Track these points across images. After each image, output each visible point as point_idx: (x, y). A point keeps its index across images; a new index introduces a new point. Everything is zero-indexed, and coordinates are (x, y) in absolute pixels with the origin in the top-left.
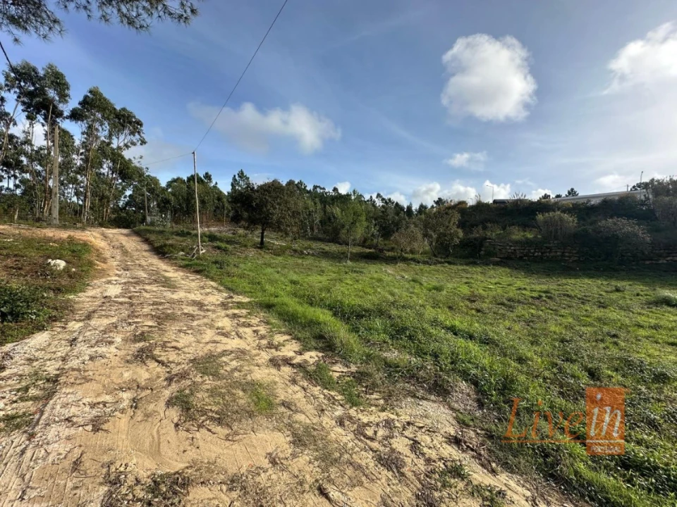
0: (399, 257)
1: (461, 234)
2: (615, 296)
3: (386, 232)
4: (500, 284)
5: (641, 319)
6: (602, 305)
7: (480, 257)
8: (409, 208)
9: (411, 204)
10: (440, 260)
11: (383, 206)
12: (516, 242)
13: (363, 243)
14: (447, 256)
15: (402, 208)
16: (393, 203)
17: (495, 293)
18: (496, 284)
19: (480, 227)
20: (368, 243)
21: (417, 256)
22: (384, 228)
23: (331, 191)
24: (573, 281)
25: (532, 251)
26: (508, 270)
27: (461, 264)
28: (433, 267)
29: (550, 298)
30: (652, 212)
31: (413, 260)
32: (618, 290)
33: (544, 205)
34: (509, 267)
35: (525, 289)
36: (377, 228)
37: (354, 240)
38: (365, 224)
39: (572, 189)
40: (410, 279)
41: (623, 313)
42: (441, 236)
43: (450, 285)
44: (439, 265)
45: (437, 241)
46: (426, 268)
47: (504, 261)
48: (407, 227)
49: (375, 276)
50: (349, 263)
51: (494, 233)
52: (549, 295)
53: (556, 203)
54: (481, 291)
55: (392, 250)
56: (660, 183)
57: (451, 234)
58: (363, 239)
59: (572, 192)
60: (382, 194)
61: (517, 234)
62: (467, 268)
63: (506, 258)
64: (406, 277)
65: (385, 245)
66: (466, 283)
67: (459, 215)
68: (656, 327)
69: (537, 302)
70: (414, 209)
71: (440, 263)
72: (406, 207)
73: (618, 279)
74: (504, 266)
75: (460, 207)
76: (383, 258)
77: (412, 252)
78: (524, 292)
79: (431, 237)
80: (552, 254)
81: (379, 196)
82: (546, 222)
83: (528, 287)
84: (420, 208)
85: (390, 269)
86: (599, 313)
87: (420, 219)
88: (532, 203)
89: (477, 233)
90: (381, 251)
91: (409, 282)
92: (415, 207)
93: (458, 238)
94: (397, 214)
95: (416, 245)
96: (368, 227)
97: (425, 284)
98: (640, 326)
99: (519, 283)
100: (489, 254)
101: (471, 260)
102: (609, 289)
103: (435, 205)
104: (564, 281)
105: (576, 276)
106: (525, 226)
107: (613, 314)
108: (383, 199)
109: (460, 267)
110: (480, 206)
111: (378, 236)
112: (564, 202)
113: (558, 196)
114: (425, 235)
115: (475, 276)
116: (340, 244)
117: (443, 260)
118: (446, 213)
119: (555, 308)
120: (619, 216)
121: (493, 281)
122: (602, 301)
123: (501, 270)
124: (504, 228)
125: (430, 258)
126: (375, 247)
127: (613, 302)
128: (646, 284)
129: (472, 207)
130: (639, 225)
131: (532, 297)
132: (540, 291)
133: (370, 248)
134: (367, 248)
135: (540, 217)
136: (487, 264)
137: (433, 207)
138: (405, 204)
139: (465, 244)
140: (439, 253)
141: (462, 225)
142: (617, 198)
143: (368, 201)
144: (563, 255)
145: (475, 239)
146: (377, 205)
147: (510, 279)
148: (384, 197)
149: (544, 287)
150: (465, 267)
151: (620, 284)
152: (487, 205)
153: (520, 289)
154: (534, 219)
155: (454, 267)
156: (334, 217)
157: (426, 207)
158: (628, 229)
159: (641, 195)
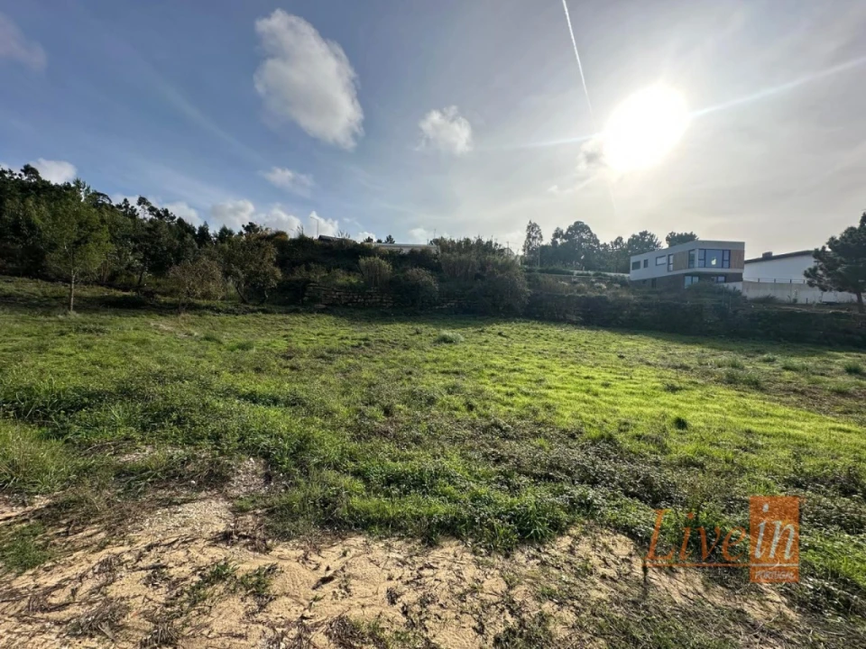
0: (183, 305)
1: (279, 274)
2: (414, 338)
3: (158, 265)
4: (323, 334)
5: (428, 356)
6: (406, 347)
7: (303, 304)
8: (203, 231)
9: (206, 224)
10: (251, 307)
11: (151, 221)
12: (342, 287)
13: (111, 281)
14: (262, 302)
15: (190, 229)
16: (174, 217)
17: (316, 345)
18: (318, 335)
19: (303, 267)
20: (123, 279)
21: (217, 303)
22: (153, 258)
23: (17, 171)
24: (388, 327)
25: (356, 297)
26: (332, 318)
27: (280, 313)
28: (240, 317)
29: (367, 345)
30: (439, 264)
31: (207, 307)
32: (418, 333)
33: (364, 250)
34: (334, 315)
35: (347, 338)
36: (141, 255)
37: (83, 274)
38: (112, 248)
39: (390, 236)
40: (203, 336)
41: (419, 352)
42: (252, 276)
43: (262, 341)
44: (249, 315)
45: (247, 283)
46: (231, 319)
47: (330, 307)
48: (196, 260)
49: (135, 335)
50: (73, 315)
51: (318, 275)
52: (367, 342)
53: (376, 248)
54: (301, 345)
55: (171, 293)
56: (445, 242)
57: (265, 274)
58: (108, 273)
59: (390, 239)
60: (149, 200)
61: (342, 278)
62: (288, 317)
63: (331, 305)
64: (196, 334)
65: (158, 285)
66: (285, 336)
67: (275, 249)
68: (436, 361)
69: (356, 351)
70: (211, 232)
71: (252, 311)
72: (197, 228)
73: (421, 322)
74: (329, 314)
75: (278, 239)
76: (153, 306)
77: (206, 296)
78: (345, 341)
79: (236, 275)
80: (373, 300)
81: (142, 201)
82: (367, 267)
83: (350, 336)
84: (221, 233)
85: (165, 324)
86: (403, 354)
87: (222, 250)
88: (355, 245)
89: (299, 274)
90: (150, 294)
91: (199, 340)
92: (214, 230)
93: (276, 279)
94: (182, 237)
95: (212, 286)
96: (119, 253)
97: (226, 342)
98: (427, 362)
99: (342, 333)
100: (314, 300)
101: (293, 307)
102: (412, 333)
103: (244, 232)
104: (381, 327)
105: (391, 322)
106: (350, 270)
107: (413, 354)
108: (152, 209)
109: (279, 317)
110: (303, 242)
111: (143, 269)
112: (383, 248)
113: (379, 241)
114: (226, 274)
115: (296, 328)
116: (52, 281)
117: (256, 308)
118: (259, 245)
119: (370, 355)
120: (421, 267)
121: (316, 331)
122: (406, 343)
123: (325, 319)
124: (329, 271)
125: (237, 306)
126: (138, 288)
127: (414, 343)
128: (435, 326)
129: (293, 241)
130: (432, 275)
131: (353, 346)
132: (361, 339)
133: (126, 290)
134: (118, 289)
135: (362, 261)
136: (311, 313)
137: (241, 233)
138: (197, 224)
139: (284, 288)
140: (250, 299)
141: (281, 263)
142: (420, 250)
143: (119, 207)
144: (381, 302)
145: (297, 281)
146: (141, 216)
147: (334, 328)
148: (154, 204)
149: (364, 335)
150: (284, 316)
151: (419, 327)
152: (310, 241)
153: (342, 338)
154: (357, 263)
155: (270, 317)
156: (32, 226)
157: (230, 233)
158: (426, 279)
159: (434, 250)
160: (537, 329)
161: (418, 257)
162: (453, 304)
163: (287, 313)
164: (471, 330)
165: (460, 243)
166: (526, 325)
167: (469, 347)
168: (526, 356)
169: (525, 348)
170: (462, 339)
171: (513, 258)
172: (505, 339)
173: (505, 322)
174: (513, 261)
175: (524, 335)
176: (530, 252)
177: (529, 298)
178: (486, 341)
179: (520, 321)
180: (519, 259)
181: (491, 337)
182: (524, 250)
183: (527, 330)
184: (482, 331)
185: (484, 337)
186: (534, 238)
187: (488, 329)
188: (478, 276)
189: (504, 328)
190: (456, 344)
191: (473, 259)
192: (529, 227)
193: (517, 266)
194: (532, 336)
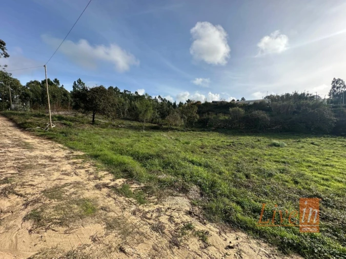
0: (169, 128)
1: (198, 117)
2: (257, 143)
3: (163, 116)
4: (214, 140)
5: (266, 152)
6: (253, 147)
7: (206, 128)
8: (175, 104)
9: (175, 102)
10: (189, 129)
11: (161, 103)
12: (222, 121)
13: (152, 121)
14: (192, 127)
15: (171, 104)
16: (167, 101)
17: (212, 144)
19: (206, 114)
20: (154, 121)
21: (178, 128)
22: (162, 114)
23: (134, 93)
24: (243, 137)
25: (228, 125)
26: (218, 133)
27: (198, 131)
28: (185, 133)
29: (234, 145)
30: (270, 108)
31: (176, 129)
32: (259, 141)
33: (232, 104)
34: (219, 132)
36: (159, 113)
37: (146, 120)
38: (152, 111)
41: (260, 150)
42: (189, 118)
43: (193, 141)
45: (187, 120)
46: (182, 133)
48: (173, 113)
49: (157, 138)
50: (144, 132)
51: (212, 116)
53: (237, 103)
54: (206, 144)
55: (166, 124)
56: (273, 96)
57: (193, 117)
58: (151, 119)
59: (243, 99)
61: (222, 117)
62: (201, 133)
63: (217, 128)
64: (173, 138)
65: (163, 122)
66: (200, 140)
67: (197, 108)
68: (270, 155)
69: (229, 147)
70: (177, 104)
71: (189, 131)
73: (259, 136)
74: (216, 132)
75: (198, 104)
76: (161, 129)
77: (176, 125)
78: (224, 143)
79: (185, 118)
80: (235, 126)
81: (159, 97)
82: (233, 112)
83: (226, 141)
84: (180, 104)
85: (165, 134)
86: (252, 150)
87: (180, 110)
88: (228, 103)
89: (205, 116)
90: (161, 125)
91: (174, 140)
92: (177, 103)
93: (197, 119)
94: (169, 107)
95: (177, 122)
96: (154, 113)
97: (182, 141)
98: (265, 155)
99: (222, 139)
100: (211, 126)
101: (203, 129)
102: (255, 141)
103: (187, 103)
104: (239, 137)
105: (244, 135)
106: (225, 113)
107: (257, 151)
108: (162, 99)
109: (198, 133)
110: (206, 104)
111: (159, 117)
112: (240, 103)
113: (238, 100)
114: (181, 118)
115: (204, 137)
116: (140, 122)
118: (192, 107)
119: (235, 149)
120: (260, 110)
121: (212, 138)
123: (215, 133)
124: (216, 114)
125: (184, 129)
126: (158, 123)
127: (257, 146)
128: (268, 138)
129: (203, 104)
130: (266, 113)
131: (227, 145)
132: (230, 143)
133: (155, 124)
134: (153, 124)
135: (231, 109)
136: (209, 131)
137: (185, 103)
138: (172, 102)
139: (200, 122)
140: (188, 126)
141: (199, 112)
142: (259, 102)
143: (154, 99)
144: (239, 126)
145: (204, 119)
146: (159, 102)
147: (219, 137)
148: (162, 98)
149: (232, 141)
151: (259, 138)
152: (209, 103)
153: (222, 142)
154: (229, 110)
155: (195, 133)
156: (136, 108)
157: (182, 104)
158: (262, 115)
159: (267, 101)
160: (343, 141)
161: (258, 105)
162: (279, 127)
163: (201, 131)
164: (291, 140)
165: (283, 97)
166: (333, 139)
167: (291, 149)
168: (335, 158)
169: (334, 152)
170: (286, 145)
171: (321, 101)
172: (317, 147)
173: (316, 137)
174: (322, 102)
175: (332, 144)
176: (334, 96)
177: (335, 123)
178: (303, 147)
179: (328, 137)
180: (326, 101)
181: (306, 145)
182: (330, 95)
183: (334, 142)
184: (299, 141)
185: (301, 145)
186: (337, 88)
187: (303, 140)
188: (295, 112)
189: (314, 140)
190: (282, 147)
191: (292, 103)
192: (333, 82)
193: (325, 105)
194: (340, 146)
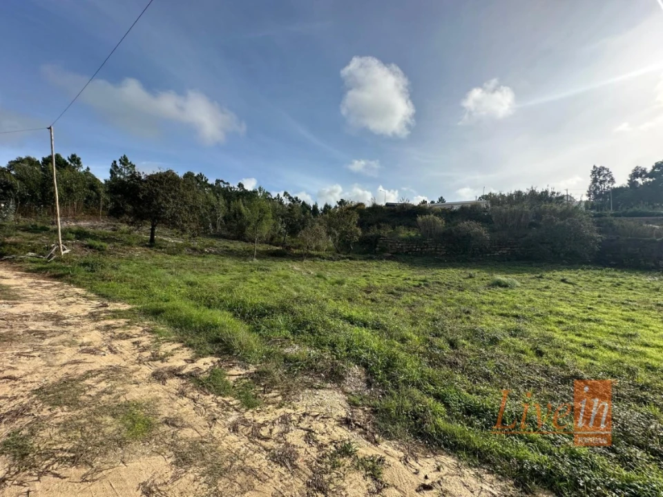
0: (305, 254)
1: (360, 232)
2: (468, 281)
3: (293, 230)
4: (391, 276)
5: (484, 298)
6: (461, 289)
7: (375, 253)
8: (315, 207)
9: (316, 203)
10: (342, 256)
11: (290, 205)
12: (403, 239)
13: (271, 241)
14: (349, 253)
15: (308, 207)
16: (300, 202)
17: (386, 283)
18: (387, 276)
20: (276, 240)
21: (322, 253)
22: (291, 226)
23: (236, 187)
24: (442, 271)
25: (415, 247)
26: (397, 264)
27: (360, 260)
28: (336, 263)
29: (426, 285)
30: (490, 216)
31: (318, 256)
32: (471, 277)
33: (421, 210)
34: (398, 261)
35: (409, 279)
36: (284, 225)
37: (260, 238)
38: (272, 221)
39: (442, 197)
40: (316, 274)
41: (473, 294)
42: (343, 233)
43: (350, 279)
44: (341, 261)
45: (340, 239)
46: (330, 263)
47: (394, 255)
48: (312, 226)
49: (282, 273)
50: (256, 261)
52: (426, 283)
53: (430, 208)
54: (376, 283)
55: (299, 247)
56: (495, 196)
57: (351, 233)
58: (270, 237)
59: (441, 200)
60: (289, 193)
61: (404, 233)
62: (366, 262)
63: (396, 253)
64: (312, 273)
65: (293, 242)
66: (364, 276)
67: (358, 215)
68: (492, 303)
69: (418, 290)
70: (319, 208)
71: (343, 258)
72: (312, 206)
73: (471, 268)
74: (394, 260)
75: (359, 208)
76: (290, 255)
77: (317, 249)
78: (408, 282)
79: (334, 234)
80: (429, 249)
81: (286, 194)
82: (423, 223)
83: (411, 278)
84: (325, 208)
85: (297, 266)
86: (458, 295)
87: (325, 218)
88: (414, 207)
89: (373, 232)
90: (288, 248)
91: (314, 277)
92: (321, 207)
93: (358, 235)
94: (304, 213)
95: (321, 243)
96: (275, 224)
97: (329, 279)
98: (483, 303)
99: (405, 275)
100: (383, 250)
101: (369, 255)
102: (465, 276)
103: (338, 206)
104: (437, 271)
105: (445, 267)
106: (410, 226)
107: (468, 295)
108: (290, 198)
109: (359, 262)
110: (375, 208)
111: (286, 233)
112: (436, 207)
113: (432, 202)
114: (329, 233)
115: (371, 270)
116: (247, 242)
117: (345, 256)
118: (347, 213)
119: (429, 294)
120: (471, 219)
121: (386, 273)
122: (461, 286)
123: (392, 263)
124: (394, 228)
125: (334, 255)
126: (283, 244)
127: (468, 286)
128: (489, 271)
129: (369, 209)
130: (483, 226)
131: (414, 286)
132: (420, 281)
133: (277, 246)
134: (274, 245)
135: (420, 219)
136: (381, 259)
137: (336, 207)
138: (311, 203)
139: (363, 241)
140: (342, 250)
141: (361, 224)
142: (469, 206)
143: (275, 198)
144: (436, 250)
145: (372, 237)
146: (285, 203)
147: (399, 271)
148: (291, 195)
149: (423, 277)
150: (363, 262)
151: (472, 272)
152: (380, 208)
153: (406, 279)
154: (416, 220)
155: (355, 263)
156: (240, 214)
157: (330, 207)
158: (476, 230)
159: (484, 204)
160: (613, 276)
161: (468, 212)
162: (505, 252)
163: (365, 259)
164: (527, 276)
165: (511, 196)
166: (598, 272)
167: (527, 292)
168: (603, 306)
169: (599, 296)
170: (518, 284)
171: (575, 205)
172: (571, 286)
173: (569, 269)
174: (576, 207)
175: (596, 282)
176: (597, 197)
177: (600, 244)
178: (547, 287)
179: (589, 269)
180: (583, 204)
181: (552, 284)
182: (589, 195)
183: (599, 277)
184: (541, 277)
185: (544, 283)
186: (601, 182)
187: (547, 275)
188: (532, 225)
189: (567, 274)
190: (511, 288)
191: (526, 208)
192: (593, 172)
193: (581, 212)
194: (609, 284)
